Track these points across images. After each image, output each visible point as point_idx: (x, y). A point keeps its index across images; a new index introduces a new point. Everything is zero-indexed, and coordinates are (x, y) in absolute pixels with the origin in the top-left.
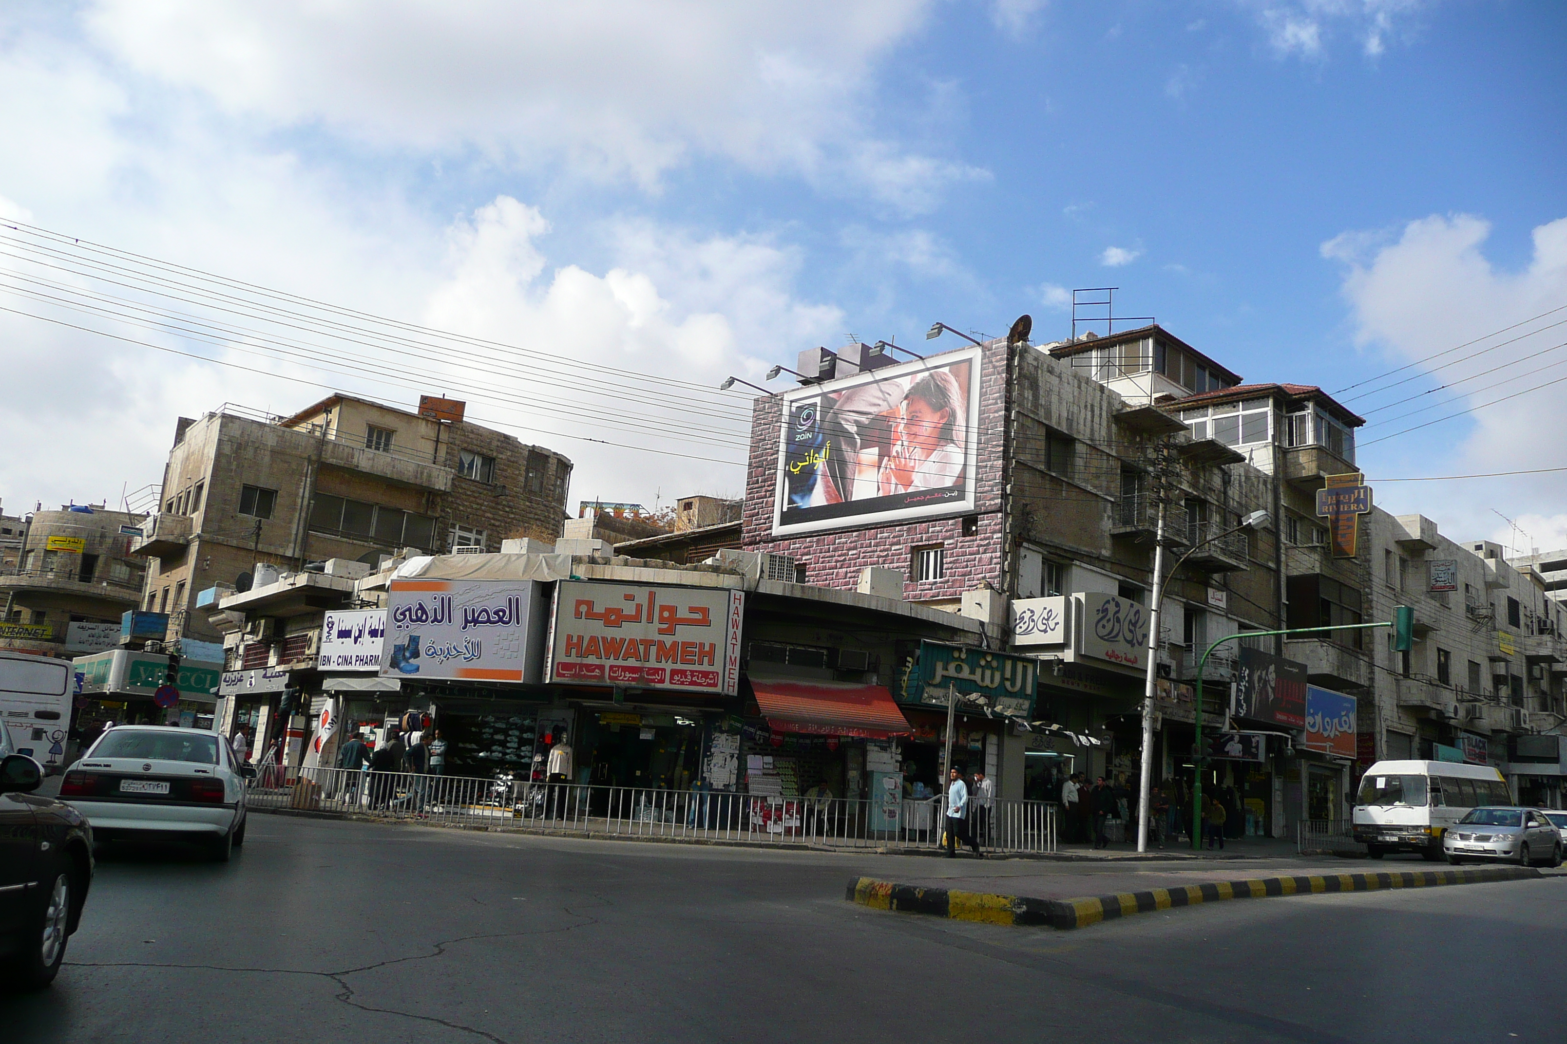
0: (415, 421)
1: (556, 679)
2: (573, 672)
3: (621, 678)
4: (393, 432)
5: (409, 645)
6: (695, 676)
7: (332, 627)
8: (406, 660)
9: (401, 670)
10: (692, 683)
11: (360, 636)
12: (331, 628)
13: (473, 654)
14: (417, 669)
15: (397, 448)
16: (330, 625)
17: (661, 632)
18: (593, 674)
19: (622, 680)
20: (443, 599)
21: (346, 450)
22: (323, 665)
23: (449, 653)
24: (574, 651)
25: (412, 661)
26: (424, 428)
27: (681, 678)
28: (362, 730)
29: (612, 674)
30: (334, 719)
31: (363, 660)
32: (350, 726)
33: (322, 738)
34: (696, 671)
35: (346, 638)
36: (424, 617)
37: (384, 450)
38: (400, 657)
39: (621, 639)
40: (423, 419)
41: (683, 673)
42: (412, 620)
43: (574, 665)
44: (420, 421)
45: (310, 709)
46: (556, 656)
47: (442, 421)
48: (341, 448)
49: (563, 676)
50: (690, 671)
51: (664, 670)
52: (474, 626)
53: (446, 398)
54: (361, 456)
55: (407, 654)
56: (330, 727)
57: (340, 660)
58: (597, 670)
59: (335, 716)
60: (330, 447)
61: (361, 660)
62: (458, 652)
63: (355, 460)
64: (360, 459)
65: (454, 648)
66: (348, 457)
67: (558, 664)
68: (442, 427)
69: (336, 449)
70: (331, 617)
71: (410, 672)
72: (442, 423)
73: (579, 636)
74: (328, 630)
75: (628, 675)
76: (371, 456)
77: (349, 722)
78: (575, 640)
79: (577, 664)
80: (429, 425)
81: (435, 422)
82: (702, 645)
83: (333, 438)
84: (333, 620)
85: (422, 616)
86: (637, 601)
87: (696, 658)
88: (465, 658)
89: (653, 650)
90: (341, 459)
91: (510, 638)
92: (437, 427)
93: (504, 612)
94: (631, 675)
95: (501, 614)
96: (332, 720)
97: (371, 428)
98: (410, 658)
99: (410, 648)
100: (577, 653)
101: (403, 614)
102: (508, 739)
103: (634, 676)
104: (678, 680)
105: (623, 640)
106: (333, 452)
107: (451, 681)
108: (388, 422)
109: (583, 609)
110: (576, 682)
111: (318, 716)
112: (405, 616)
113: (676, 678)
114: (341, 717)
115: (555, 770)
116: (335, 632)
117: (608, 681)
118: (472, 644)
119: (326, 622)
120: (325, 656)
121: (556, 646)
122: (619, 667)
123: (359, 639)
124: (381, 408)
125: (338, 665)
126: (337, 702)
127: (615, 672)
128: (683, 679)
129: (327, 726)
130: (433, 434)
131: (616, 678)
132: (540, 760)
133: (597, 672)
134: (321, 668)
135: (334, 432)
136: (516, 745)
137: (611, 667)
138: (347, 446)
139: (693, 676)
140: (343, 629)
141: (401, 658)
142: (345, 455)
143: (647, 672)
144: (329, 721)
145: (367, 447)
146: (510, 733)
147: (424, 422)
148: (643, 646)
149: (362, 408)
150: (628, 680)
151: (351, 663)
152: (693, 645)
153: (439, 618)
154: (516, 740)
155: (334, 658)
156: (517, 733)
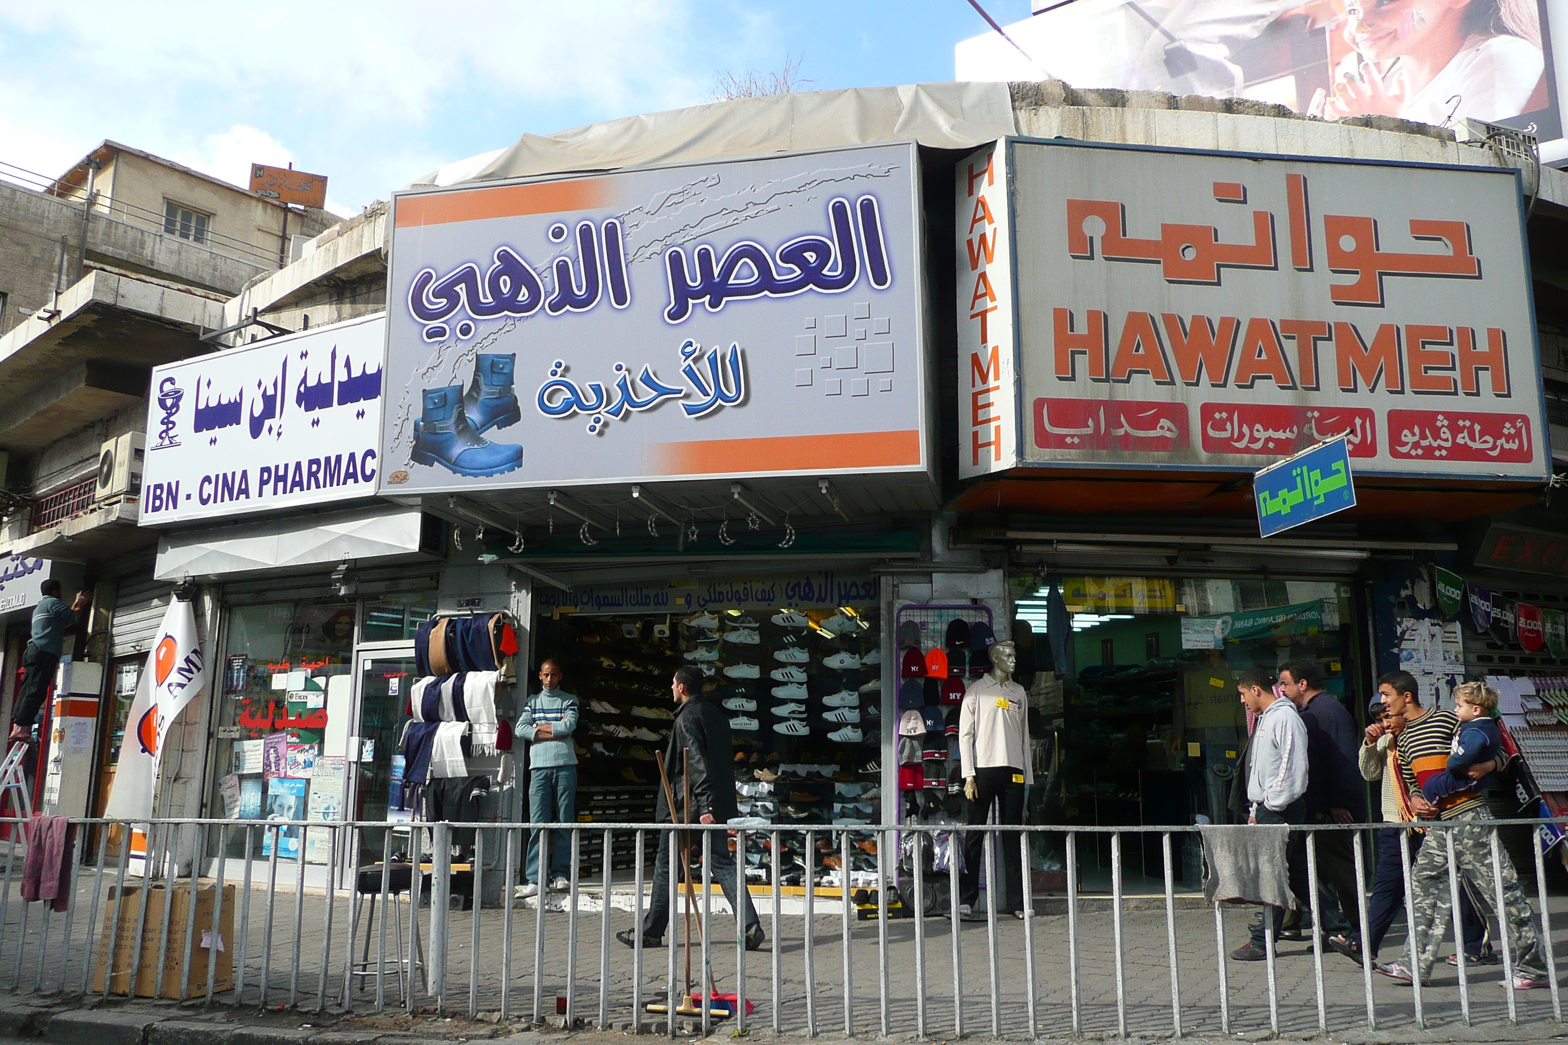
0: (245, 201)
1: (1039, 456)
2: (1090, 431)
3: (1241, 445)
4: (209, 215)
5: (475, 385)
6: (1461, 430)
7: (176, 405)
8: (473, 433)
9: (455, 466)
10: (1458, 453)
11: (269, 411)
12: (171, 410)
13: (720, 395)
14: (516, 459)
15: (217, 239)
16: (169, 402)
17: (1341, 297)
18: (1152, 434)
19: (1247, 450)
20: (586, 233)
21: (131, 233)
22: (156, 509)
23: (627, 398)
24: (1082, 363)
25: (493, 435)
26: (259, 215)
27: (1423, 437)
28: (279, 682)
29: (1211, 432)
30: (193, 657)
31: (284, 478)
32: (239, 677)
33: (160, 711)
34: (1465, 416)
35: (222, 425)
36: (524, 295)
37: (196, 239)
38: (449, 425)
39: (1225, 321)
40: (259, 200)
41: (1426, 420)
42: (477, 307)
43: (1088, 407)
44: (254, 203)
45: (113, 645)
46: (1028, 380)
47: (290, 205)
48: (121, 229)
49: (1060, 442)
50: (1447, 415)
51: (1367, 414)
52: (713, 305)
53: (293, 169)
54: (157, 247)
55: (474, 415)
56: (184, 681)
57: (209, 489)
58: (1164, 422)
59: (195, 651)
60: (102, 226)
61: (278, 479)
62: (662, 391)
63: (147, 252)
64: (157, 251)
65: (647, 380)
66: (133, 245)
67: (1039, 404)
68: (290, 216)
69: (113, 230)
70: (171, 380)
71: (488, 470)
72: (290, 210)
73: (1093, 316)
74: (164, 414)
75: (1261, 434)
76: (175, 246)
77: (237, 664)
78: (1082, 327)
79: (1099, 403)
80: (269, 210)
81: (279, 207)
82: (1468, 336)
83: (106, 211)
84: (178, 386)
85: (515, 291)
86: (1256, 203)
87: (1457, 375)
88: (690, 410)
89: (1327, 352)
90: (123, 248)
91: (857, 330)
92: (282, 215)
93: (823, 251)
94: (1271, 433)
95: (811, 256)
96: (188, 660)
97: (172, 206)
98: (485, 425)
99: (483, 397)
100: (1094, 368)
101: (447, 291)
102: (777, 675)
103: (1281, 435)
104: (1416, 445)
105: (1231, 325)
106: (107, 234)
107: (642, 486)
108: (201, 198)
109: (1095, 227)
110: (1104, 460)
111: (141, 658)
112: (454, 300)
113: (1407, 436)
114: (210, 651)
115: (990, 757)
116: (185, 417)
117: (1204, 455)
118: (713, 362)
119: (155, 394)
120: (159, 486)
121: (1025, 349)
122: (1230, 408)
123: (267, 423)
124: (187, 174)
125: (204, 502)
126: (197, 614)
127: (1220, 426)
128: (1429, 441)
129: (175, 677)
130: (276, 228)
131: (1226, 446)
132: (921, 730)
133: (1165, 428)
134: (147, 519)
135: (108, 202)
136: (802, 693)
137: (1207, 410)
138: (132, 227)
139: (1455, 430)
140: (213, 403)
141: (453, 430)
142: (129, 240)
143: (1319, 421)
144: (180, 662)
145: (166, 231)
146: (780, 656)
147: (260, 205)
148: (1294, 342)
149: (153, 171)
150: (1264, 450)
151: (245, 492)
152: (1440, 335)
153: (581, 293)
154: (803, 677)
155: (189, 486)
156: (803, 656)
